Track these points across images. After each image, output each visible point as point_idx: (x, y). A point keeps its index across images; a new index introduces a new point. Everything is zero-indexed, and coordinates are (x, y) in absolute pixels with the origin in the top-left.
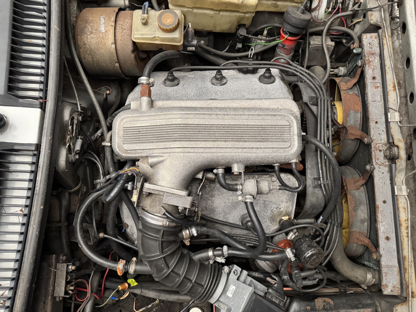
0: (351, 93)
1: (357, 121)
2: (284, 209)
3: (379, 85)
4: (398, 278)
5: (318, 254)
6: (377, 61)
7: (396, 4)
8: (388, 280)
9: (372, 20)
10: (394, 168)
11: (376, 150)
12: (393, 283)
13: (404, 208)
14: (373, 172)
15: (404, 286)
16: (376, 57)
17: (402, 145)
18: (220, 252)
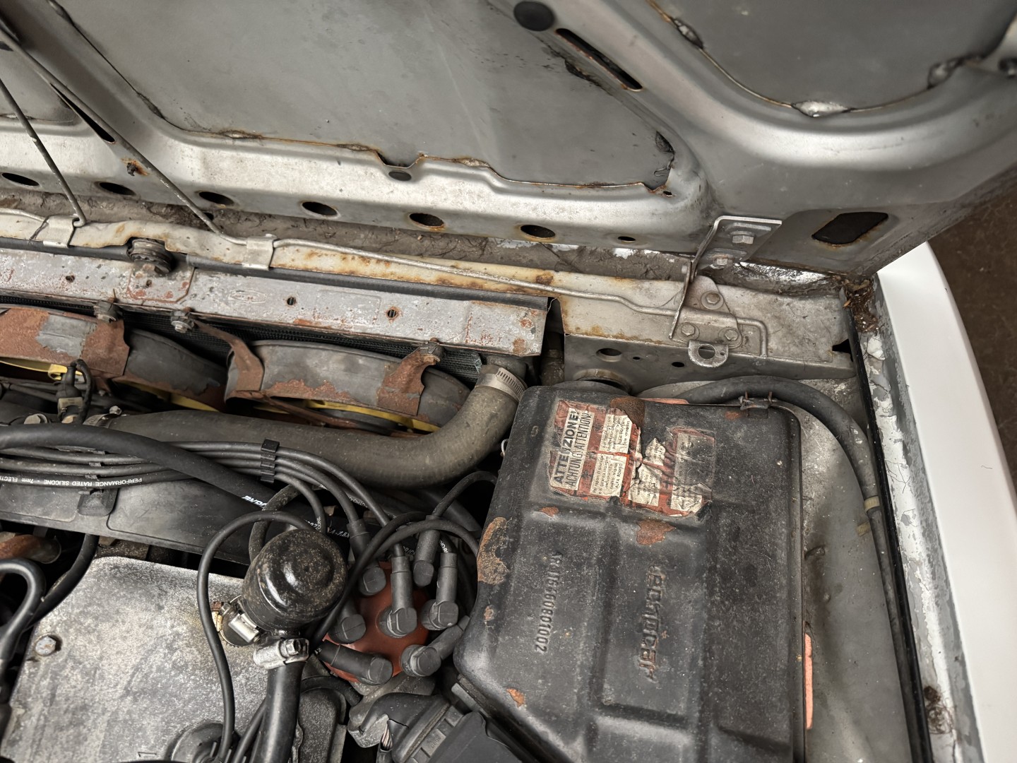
1: (73, 327)
4: (499, 310)
8: (503, 335)
11: (145, 294)
12: (513, 324)
15: (520, 297)
17: (131, 228)
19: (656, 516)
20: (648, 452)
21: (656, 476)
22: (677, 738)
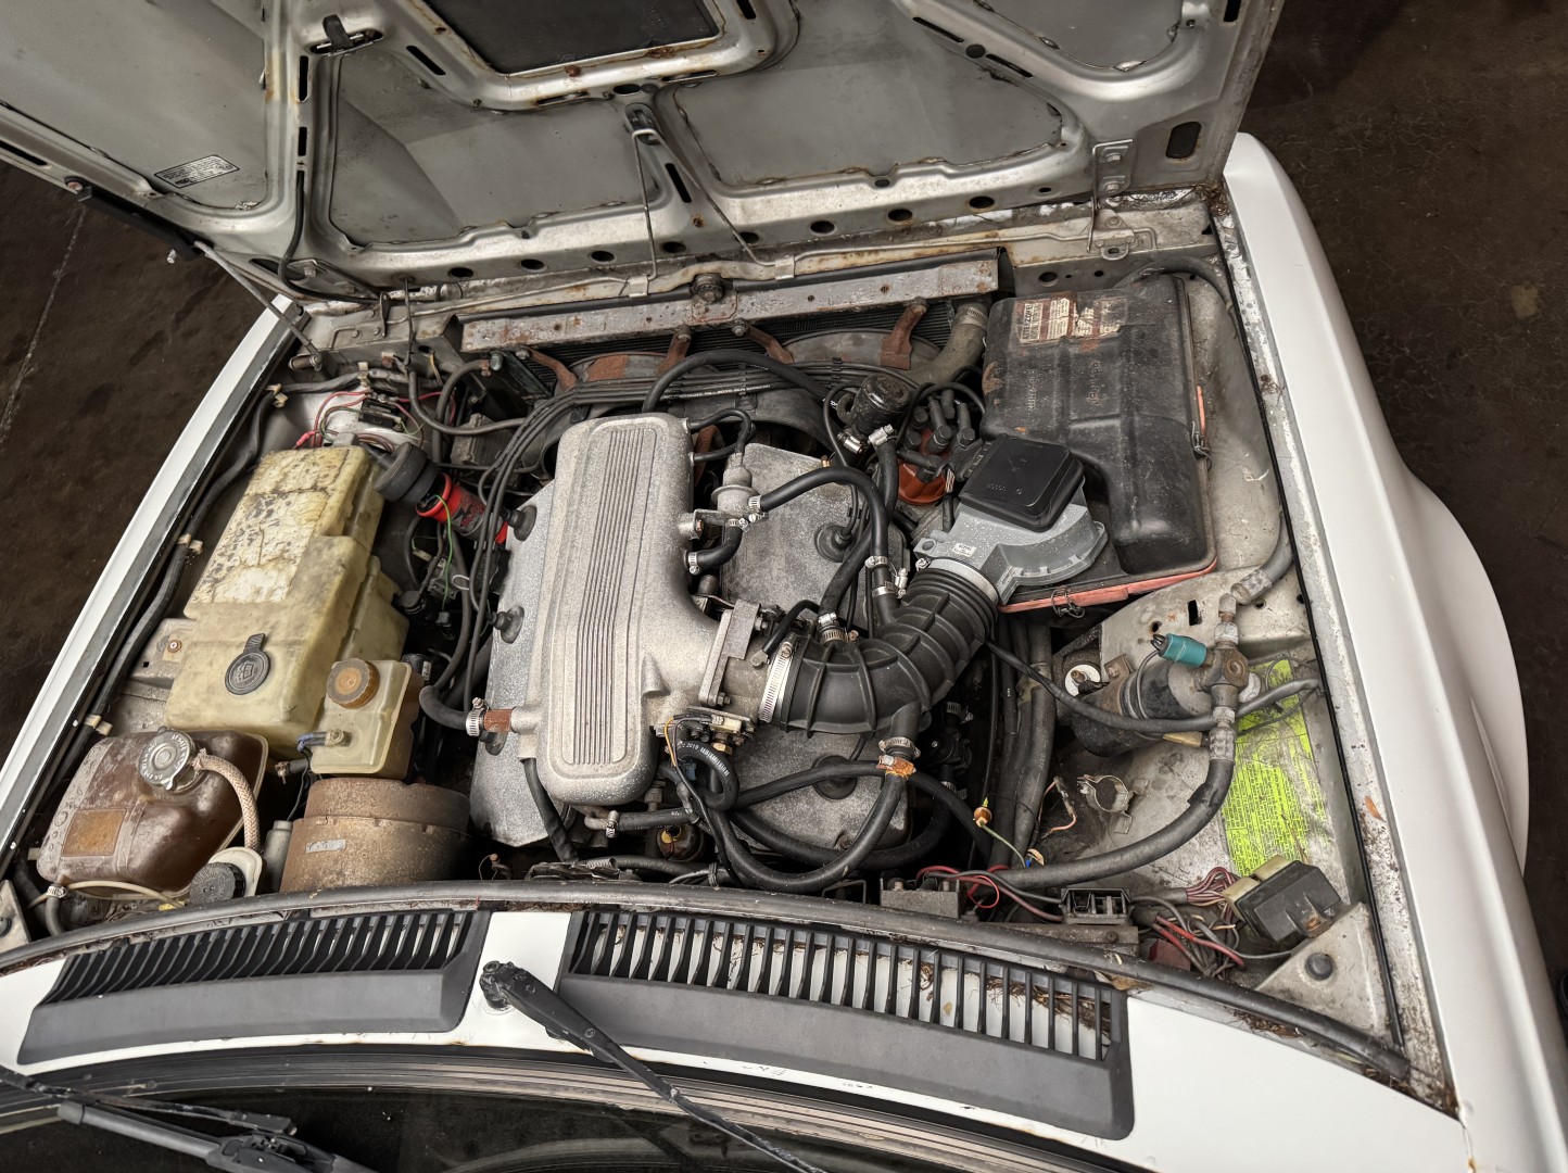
0: (587, 376)
1: (647, 362)
3: (573, 318)
4: (962, 266)
6: (522, 324)
7: (411, 295)
8: (968, 283)
9: (434, 332)
10: (741, 284)
11: (706, 317)
13: (821, 261)
14: (748, 321)
15: (977, 253)
16: (515, 325)
17: (694, 269)
18: (880, 572)
19: (1091, 338)
20: (1082, 313)
21: (1089, 323)
22: (1116, 423)
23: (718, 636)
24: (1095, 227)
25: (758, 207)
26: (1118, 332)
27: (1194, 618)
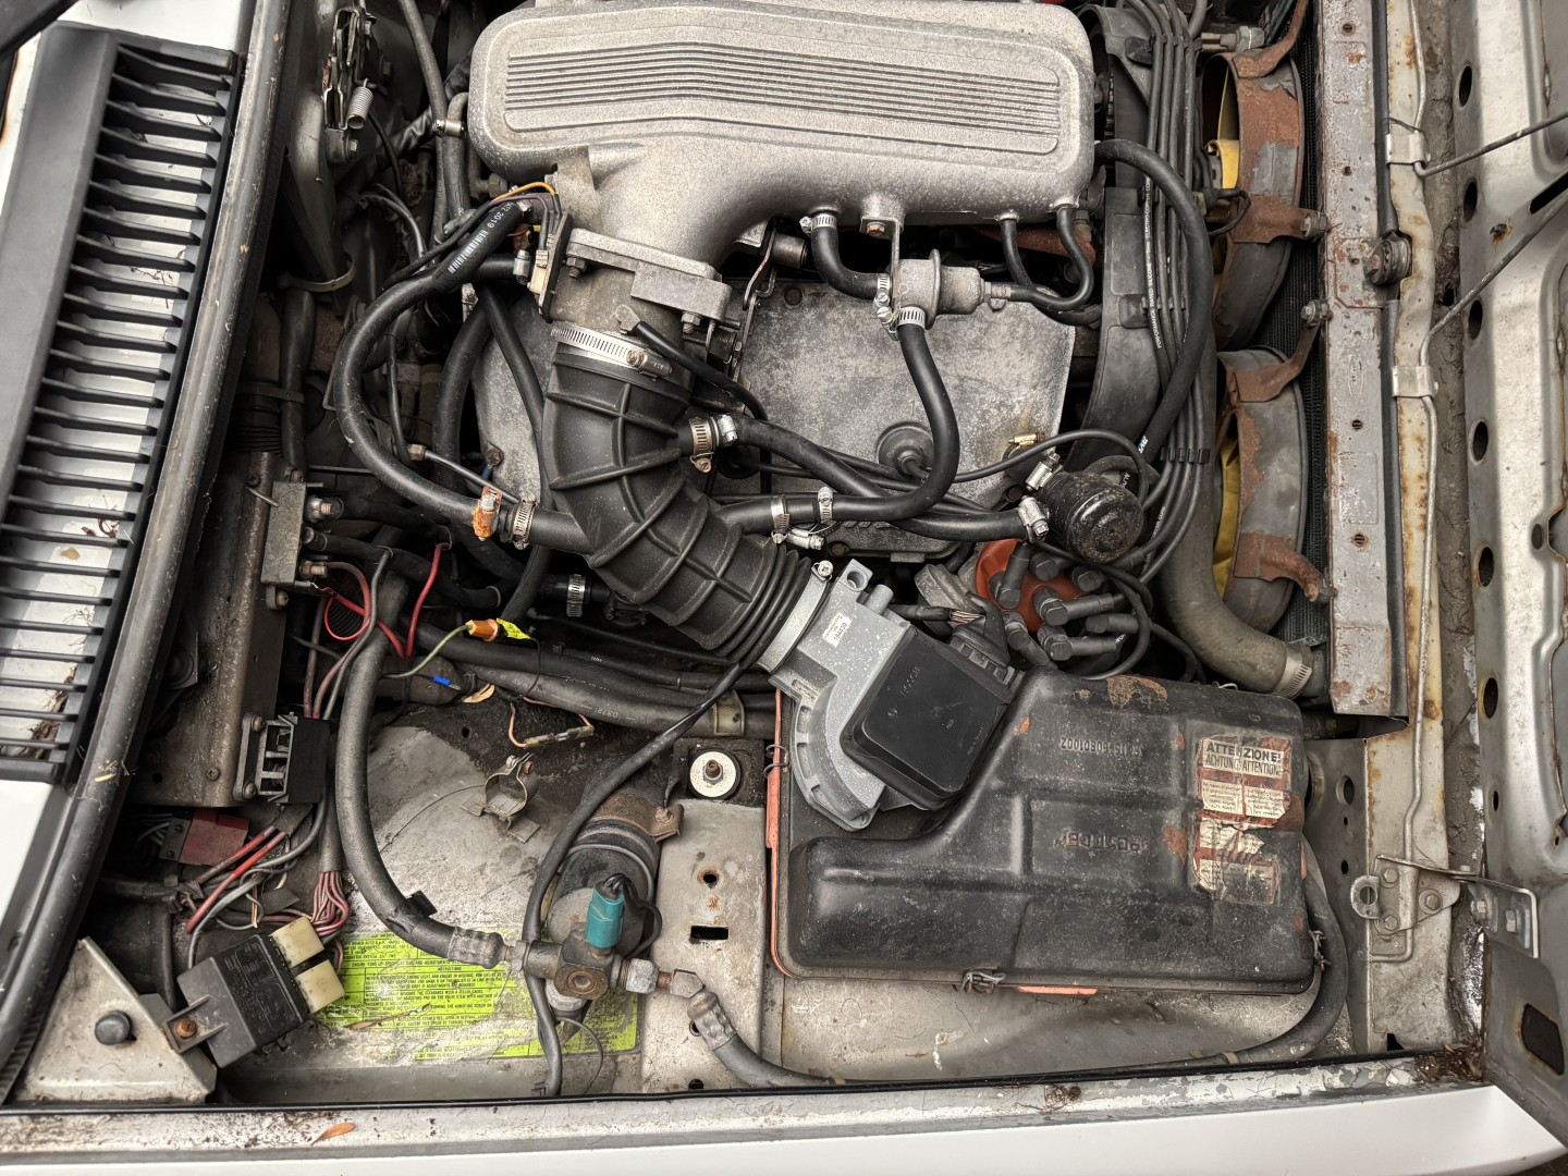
0: (1270, 88)
1: (1285, 178)
2: (1022, 412)
3: (1362, 53)
4: (1383, 662)
5: (1123, 507)
8: (1353, 668)
10: (1393, 314)
11: (1341, 260)
12: (1368, 679)
13: (1419, 439)
14: (1323, 327)
15: (1403, 684)
17: (1423, 234)
18: (808, 508)
19: (1192, 845)
20: (1250, 836)
21: (1227, 845)
22: (1015, 866)
23: (673, 258)
24: (1421, 872)
25: (1521, 331)
26: (1199, 887)
27: (700, 934)
